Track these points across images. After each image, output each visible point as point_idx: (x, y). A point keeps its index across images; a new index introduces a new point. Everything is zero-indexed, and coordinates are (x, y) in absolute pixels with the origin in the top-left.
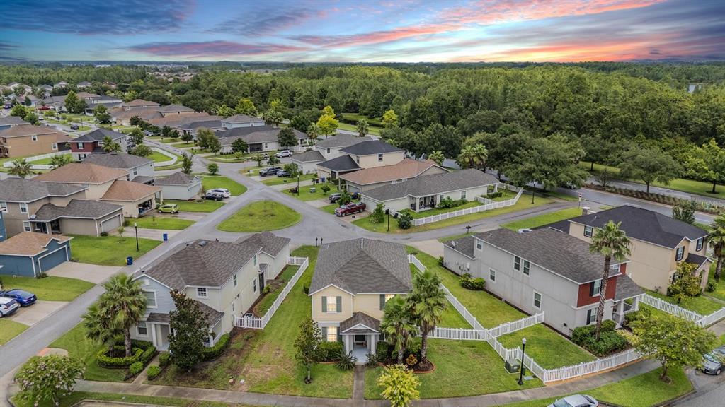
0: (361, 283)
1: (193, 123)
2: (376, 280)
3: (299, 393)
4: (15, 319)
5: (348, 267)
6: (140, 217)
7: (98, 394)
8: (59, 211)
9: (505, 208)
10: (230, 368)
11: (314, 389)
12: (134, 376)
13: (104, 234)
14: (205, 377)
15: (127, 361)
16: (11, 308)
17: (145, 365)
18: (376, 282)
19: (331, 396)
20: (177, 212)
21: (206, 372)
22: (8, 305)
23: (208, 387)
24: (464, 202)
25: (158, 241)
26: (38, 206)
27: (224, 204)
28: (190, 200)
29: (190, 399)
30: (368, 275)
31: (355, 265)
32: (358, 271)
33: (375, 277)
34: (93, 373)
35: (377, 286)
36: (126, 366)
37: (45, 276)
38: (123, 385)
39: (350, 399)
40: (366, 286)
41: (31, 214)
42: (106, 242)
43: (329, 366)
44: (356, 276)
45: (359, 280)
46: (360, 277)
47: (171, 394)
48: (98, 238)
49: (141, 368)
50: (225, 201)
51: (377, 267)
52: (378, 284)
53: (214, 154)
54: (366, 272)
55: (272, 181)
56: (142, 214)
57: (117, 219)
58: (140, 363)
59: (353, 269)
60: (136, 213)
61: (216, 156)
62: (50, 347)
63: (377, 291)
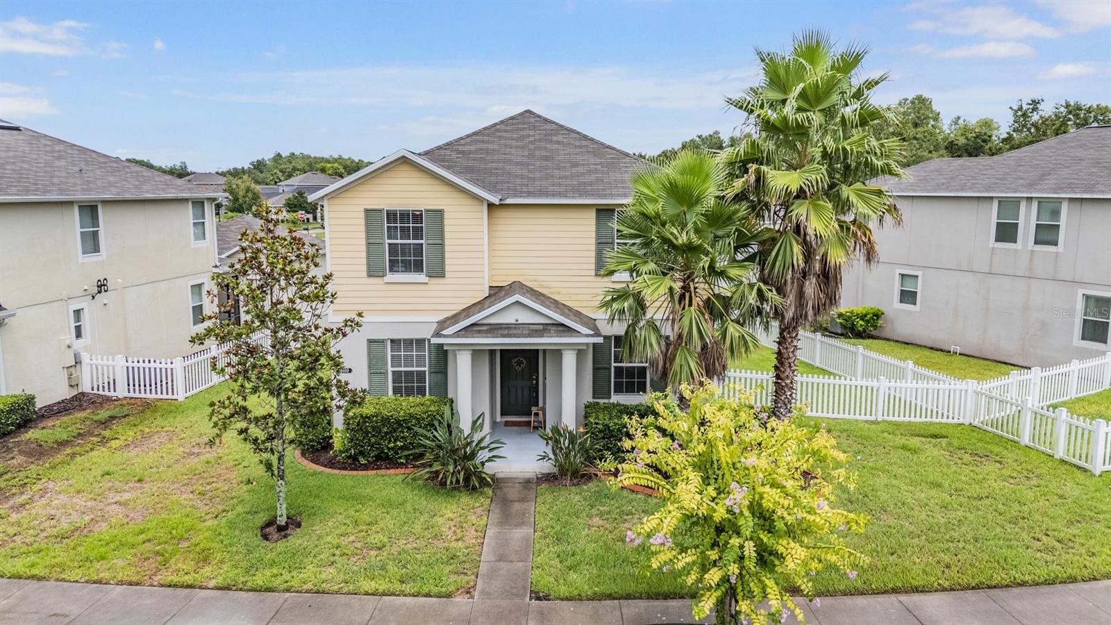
0: (523, 177)
5: (476, 142)
18: (580, 175)
30: (547, 159)
31: (500, 137)
39: (460, 599)
40: (542, 183)
44: (504, 160)
45: (517, 169)
52: (588, 178)
54: (541, 153)
59: (492, 147)
63: (586, 195)
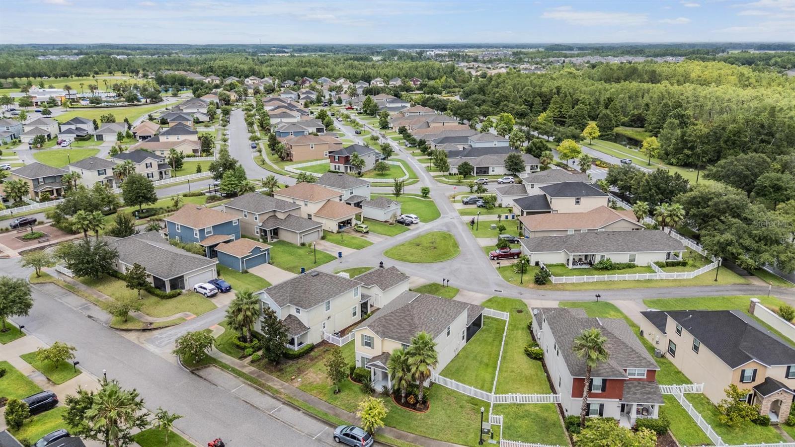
0: (392, 331)
1: (446, 138)
2: (403, 331)
3: (325, 398)
4: (213, 300)
5: (391, 316)
6: (338, 232)
7: (221, 362)
8: (278, 222)
9: (675, 280)
10: (299, 368)
11: (336, 399)
12: (245, 357)
13: (303, 245)
14: (281, 370)
15: (245, 346)
16: (212, 293)
17: (254, 352)
18: (403, 333)
19: (342, 407)
20: (367, 232)
21: (283, 367)
22: (211, 290)
23: (278, 377)
24: (630, 266)
25: (333, 257)
26: (266, 217)
27: (409, 229)
28: (386, 222)
29: (263, 382)
30: (400, 325)
31: (396, 315)
32: (395, 321)
33: (404, 329)
34: (228, 348)
35: (402, 336)
36: (243, 349)
37: (246, 272)
38: (237, 361)
40: (394, 334)
41: (260, 222)
42: (302, 251)
43: (357, 386)
44: (392, 324)
45: (392, 328)
46: (395, 326)
47: (256, 375)
48: (298, 248)
49: (251, 353)
50: (412, 227)
51: (409, 321)
52: (403, 335)
53: (442, 173)
54: (400, 323)
55: (469, 211)
56: (341, 230)
57: (317, 233)
58: (251, 349)
59: (392, 318)
60: (335, 228)
61: (444, 176)
62: (219, 324)
63: (400, 340)
